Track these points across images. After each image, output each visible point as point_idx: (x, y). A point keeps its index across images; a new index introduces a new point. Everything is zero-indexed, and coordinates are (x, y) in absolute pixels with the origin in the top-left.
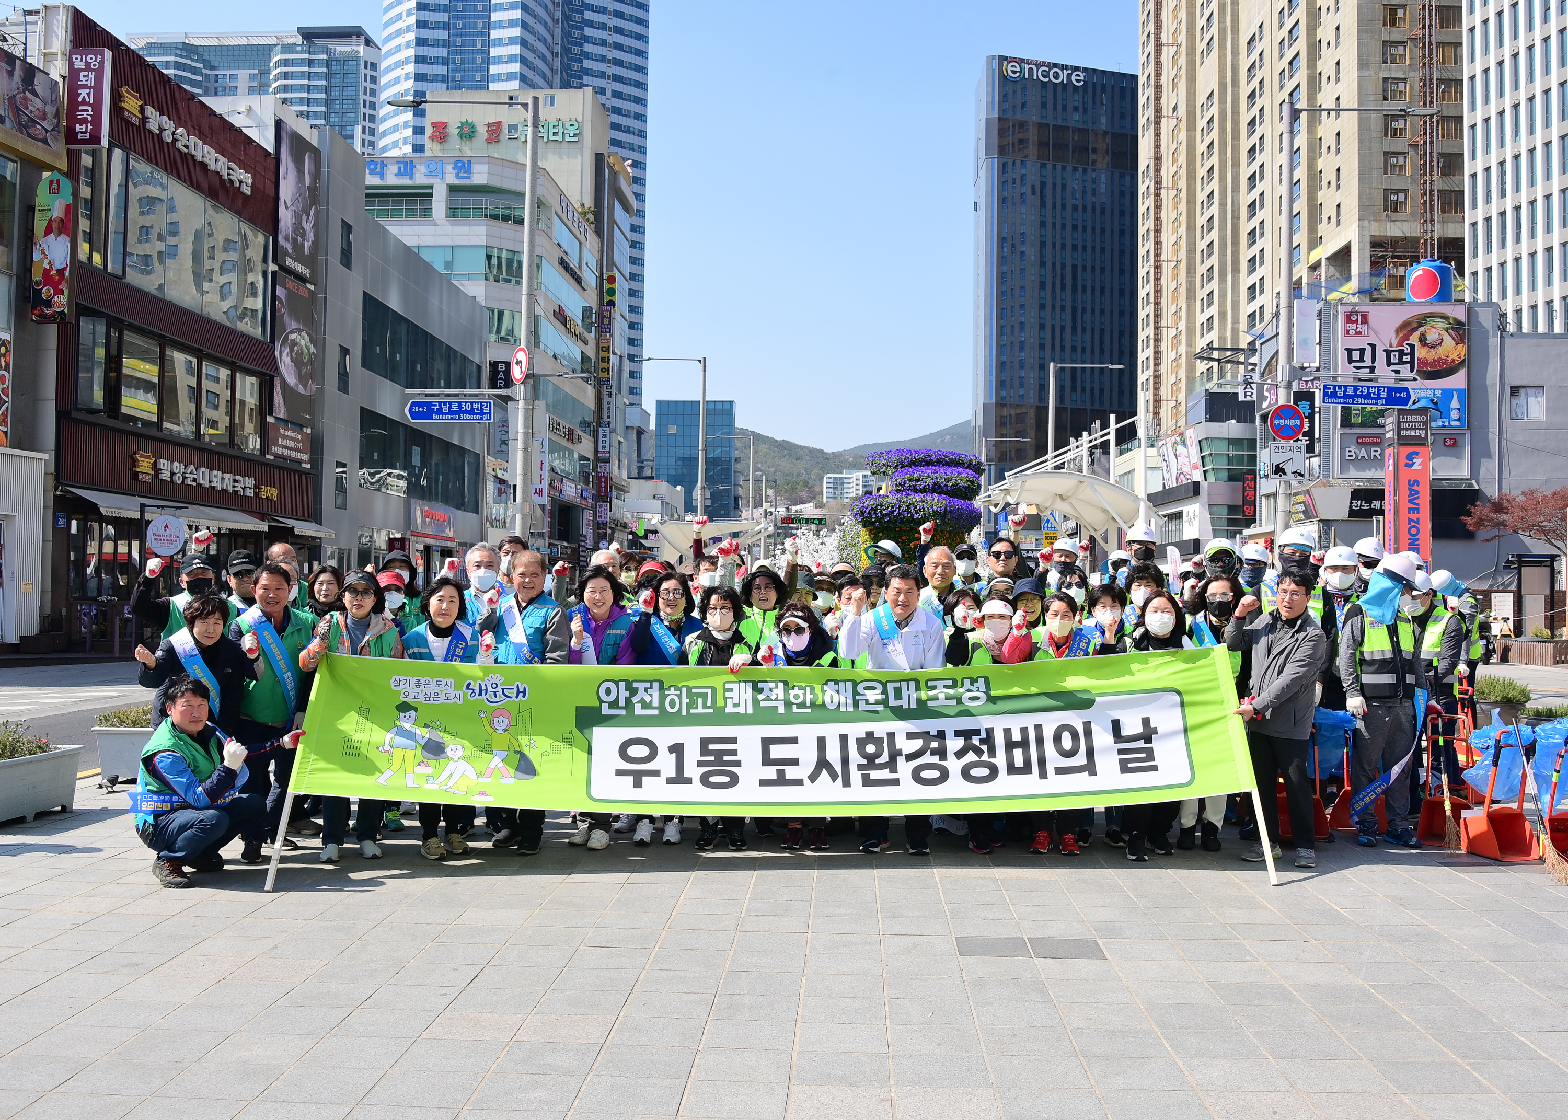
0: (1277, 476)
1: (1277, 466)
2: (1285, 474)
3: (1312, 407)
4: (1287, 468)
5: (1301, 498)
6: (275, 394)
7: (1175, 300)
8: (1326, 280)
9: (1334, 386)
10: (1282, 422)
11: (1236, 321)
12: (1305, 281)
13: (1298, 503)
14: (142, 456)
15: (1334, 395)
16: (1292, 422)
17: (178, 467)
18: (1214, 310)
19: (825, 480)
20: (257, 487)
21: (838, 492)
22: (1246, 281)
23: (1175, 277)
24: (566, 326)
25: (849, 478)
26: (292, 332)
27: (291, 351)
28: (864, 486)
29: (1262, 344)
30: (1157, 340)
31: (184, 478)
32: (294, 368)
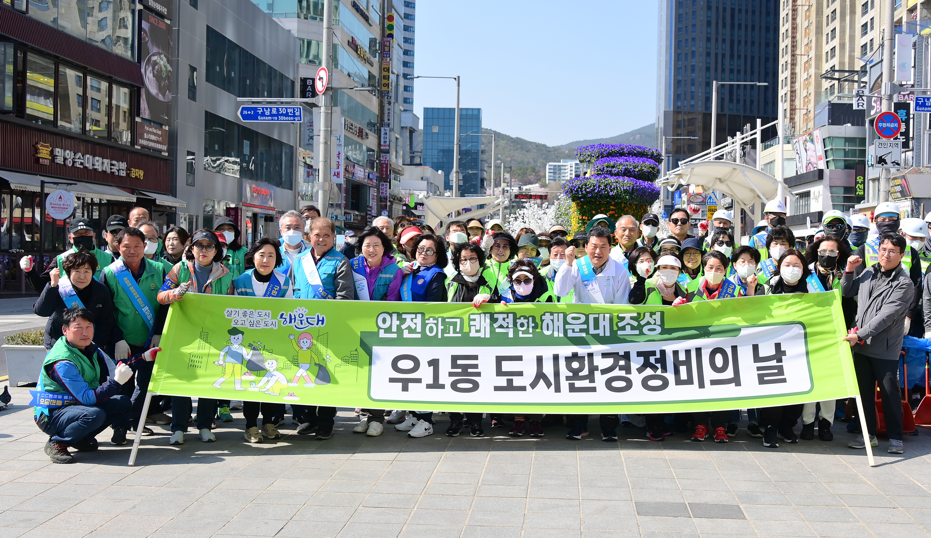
0: (880, 165)
1: (880, 158)
2: (886, 163)
3: (908, 114)
4: (888, 159)
5: (899, 182)
6: (141, 100)
7: (807, 34)
8: (921, 20)
9: (924, 99)
10: (884, 125)
11: (852, 50)
12: (904, 20)
13: (896, 186)
14: (42, 146)
15: (924, 105)
16: (892, 125)
17: (69, 154)
18: (836, 42)
19: (547, 167)
20: (128, 169)
21: (557, 176)
22: (860, 20)
23: (808, 17)
24: (357, 52)
25: (565, 166)
26: (154, 55)
27: (153, 69)
28: (576, 172)
29: (871, 67)
30: (794, 65)
31: (74, 162)
32: (155, 82)
